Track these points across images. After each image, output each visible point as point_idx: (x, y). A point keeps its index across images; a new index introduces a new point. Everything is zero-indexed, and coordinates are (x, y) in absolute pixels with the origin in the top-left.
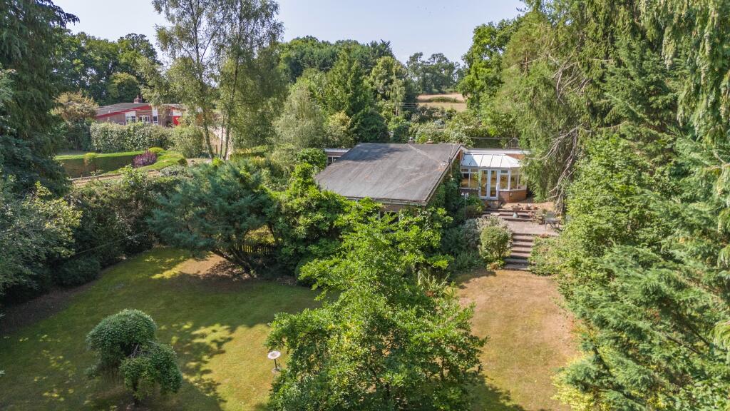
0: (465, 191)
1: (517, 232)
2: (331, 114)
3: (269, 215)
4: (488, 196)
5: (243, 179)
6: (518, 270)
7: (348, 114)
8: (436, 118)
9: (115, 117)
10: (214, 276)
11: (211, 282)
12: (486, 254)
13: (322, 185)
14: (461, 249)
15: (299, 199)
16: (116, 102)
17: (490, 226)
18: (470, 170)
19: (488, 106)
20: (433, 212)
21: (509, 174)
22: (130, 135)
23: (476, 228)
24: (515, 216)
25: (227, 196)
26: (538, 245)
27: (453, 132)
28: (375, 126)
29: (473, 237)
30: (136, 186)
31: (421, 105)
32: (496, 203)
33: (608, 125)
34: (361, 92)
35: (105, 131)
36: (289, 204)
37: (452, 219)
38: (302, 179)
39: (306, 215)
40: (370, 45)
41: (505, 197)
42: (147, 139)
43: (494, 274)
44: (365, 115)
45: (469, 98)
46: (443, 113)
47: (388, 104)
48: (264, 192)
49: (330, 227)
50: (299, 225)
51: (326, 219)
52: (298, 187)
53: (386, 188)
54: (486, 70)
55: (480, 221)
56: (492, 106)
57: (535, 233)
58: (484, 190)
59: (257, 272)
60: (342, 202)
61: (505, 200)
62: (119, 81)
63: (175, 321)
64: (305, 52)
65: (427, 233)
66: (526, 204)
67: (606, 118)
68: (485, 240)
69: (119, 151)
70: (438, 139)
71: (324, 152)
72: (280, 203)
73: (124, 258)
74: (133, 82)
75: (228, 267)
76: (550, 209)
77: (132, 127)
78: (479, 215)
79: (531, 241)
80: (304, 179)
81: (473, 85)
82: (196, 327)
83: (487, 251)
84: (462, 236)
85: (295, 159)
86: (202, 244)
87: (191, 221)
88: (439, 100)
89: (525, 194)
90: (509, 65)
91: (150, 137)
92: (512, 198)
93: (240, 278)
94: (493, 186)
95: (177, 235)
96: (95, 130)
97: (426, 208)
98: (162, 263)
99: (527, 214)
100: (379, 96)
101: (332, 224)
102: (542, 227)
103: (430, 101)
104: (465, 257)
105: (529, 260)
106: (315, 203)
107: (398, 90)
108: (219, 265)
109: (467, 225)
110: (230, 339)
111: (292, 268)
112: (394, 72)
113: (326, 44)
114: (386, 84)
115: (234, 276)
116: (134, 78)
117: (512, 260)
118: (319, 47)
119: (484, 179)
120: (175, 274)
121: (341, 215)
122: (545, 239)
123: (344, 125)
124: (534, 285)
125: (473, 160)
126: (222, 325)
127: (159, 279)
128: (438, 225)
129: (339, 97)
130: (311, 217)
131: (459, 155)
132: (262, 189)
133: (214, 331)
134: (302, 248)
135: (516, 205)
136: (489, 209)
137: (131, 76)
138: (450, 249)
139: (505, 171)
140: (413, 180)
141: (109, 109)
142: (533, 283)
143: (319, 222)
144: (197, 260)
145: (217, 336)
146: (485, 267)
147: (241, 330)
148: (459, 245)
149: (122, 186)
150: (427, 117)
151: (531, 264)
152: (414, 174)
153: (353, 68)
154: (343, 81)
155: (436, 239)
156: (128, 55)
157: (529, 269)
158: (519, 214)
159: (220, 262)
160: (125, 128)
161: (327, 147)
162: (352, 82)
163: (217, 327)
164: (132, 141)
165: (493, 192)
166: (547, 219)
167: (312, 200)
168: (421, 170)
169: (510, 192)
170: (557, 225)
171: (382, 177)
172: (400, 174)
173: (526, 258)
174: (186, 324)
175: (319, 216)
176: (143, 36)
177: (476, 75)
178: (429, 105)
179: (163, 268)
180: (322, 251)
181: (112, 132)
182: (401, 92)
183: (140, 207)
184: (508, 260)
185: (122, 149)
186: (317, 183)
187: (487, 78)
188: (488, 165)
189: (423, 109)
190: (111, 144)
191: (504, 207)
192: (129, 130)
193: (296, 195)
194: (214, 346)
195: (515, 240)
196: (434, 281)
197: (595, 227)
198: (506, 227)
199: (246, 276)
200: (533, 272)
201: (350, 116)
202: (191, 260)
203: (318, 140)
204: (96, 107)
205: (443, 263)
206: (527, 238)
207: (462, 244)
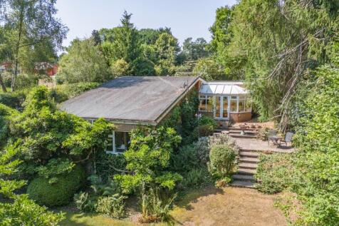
1: (244, 148)
2: (115, 61)
6: (245, 187)
7: (127, 60)
12: (215, 170)
14: (192, 165)
18: (207, 96)
21: (238, 100)
23: (207, 145)
24: (242, 134)
26: (263, 160)
29: (205, 154)
41: (235, 118)
43: (221, 192)
44: (139, 62)
55: (211, 139)
57: (260, 149)
58: (218, 112)
61: (235, 120)
66: (251, 123)
68: (213, 158)
76: (271, 127)
78: (211, 134)
79: (256, 157)
83: (215, 168)
89: (251, 115)
92: (241, 119)
94: (225, 109)
99: (253, 132)
102: (266, 143)
104: (195, 174)
105: (255, 177)
117: (239, 177)
119: (218, 104)
122: (270, 156)
123: (123, 68)
125: (209, 88)
135: (243, 124)
139: (234, 97)
140: (152, 102)
146: (214, 184)
151: (257, 182)
157: (254, 186)
158: (246, 131)
165: (225, 114)
166: (270, 137)
168: (161, 95)
169: (238, 114)
170: (279, 142)
173: (252, 174)
184: (235, 176)
188: (221, 93)
191: (233, 126)
195: (242, 156)
198: (234, 144)
200: (259, 189)
201: (128, 62)
206: (253, 154)
207: (193, 161)
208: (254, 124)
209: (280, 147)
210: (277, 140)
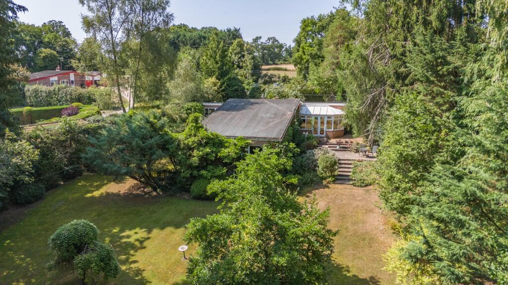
0: (306, 131)
1: (341, 158)
2: (206, 79)
3: (171, 150)
4: (319, 134)
5: (152, 125)
6: (344, 184)
7: (217, 78)
8: (275, 82)
9: (42, 81)
10: (131, 194)
11: (129, 198)
12: (322, 174)
13: (208, 128)
14: (304, 170)
15: (193, 138)
16: (42, 70)
17: (323, 154)
18: (306, 117)
19: (315, 73)
20: (286, 146)
21: (333, 119)
22: (55, 94)
23: (314, 156)
24: (338, 147)
25: (141, 137)
26: (356, 166)
27: (291, 91)
28: (236, 87)
29: (313, 163)
30: (70, 131)
31: (264, 72)
32: (325, 139)
33: (407, 85)
34: (227, 64)
35: (36, 91)
36: (186, 142)
37: (299, 150)
38: (194, 124)
39: (198, 150)
40: (226, 31)
41: (330, 135)
42: (68, 96)
43: (328, 187)
44: (229, 79)
45: (298, 68)
46: (279, 78)
47: (242, 72)
48: (166, 134)
49: (216, 157)
50: (194, 156)
51: (212, 152)
52: (192, 130)
53: (252, 130)
54: (311, 49)
55: (316, 151)
56: (317, 73)
57: (353, 159)
58: (316, 130)
59: (162, 190)
60: (223, 140)
61: (330, 136)
62: (44, 55)
63: (106, 227)
64: (180, 35)
65: (283, 160)
66: (345, 140)
67: (407, 81)
68: (321, 164)
69: (47, 106)
70: (282, 96)
71: (203, 105)
72: (179, 141)
73: (62, 183)
74: (55, 56)
75: (140, 188)
76: (361, 142)
77: (57, 88)
78: (315, 147)
79: (351, 164)
80: (196, 124)
81: (302, 59)
82: (122, 231)
83: (323, 171)
84: (305, 161)
85: (183, 110)
86: (124, 171)
87: (114, 154)
88: (274, 69)
89: (343, 132)
90: (328, 46)
91: (71, 95)
92: (335, 136)
93: (150, 195)
94: (322, 127)
95: (105, 165)
96: (29, 90)
97: (282, 143)
98: (91, 186)
99: (346, 146)
100: (235, 66)
101: (217, 155)
102: (357, 155)
103: (269, 70)
104: (308, 176)
105: (351, 177)
106: (204, 141)
107: (248, 61)
108: (134, 186)
109: (308, 154)
110: (148, 238)
111: (188, 186)
112: (245, 49)
113: (195, 29)
114: (240, 58)
115: (146, 193)
116: (55, 53)
117: (339, 177)
118: (190, 31)
119: (316, 123)
120: (102, 194)
121: (223, 149)
122: (361, 163)
123: (215, 86)
124: (356, 194)
125: (308, 110)
126: (141, 228)
127: (91, 197)
128: (290, 154)
129: (211, 67)
130: (202, 151)
131: (298, 107)
132: (165, 131)
133: (136, 233)
134: (195, 173)
135: (338, 140)
136: (321, 143)
137: (53, 51)
138: (297, 171)
139: (329, 117)
140: (270, 124)
141: (38, 75)
142: (355, 192)
143: (207, 154)
144: (117, 183)
145: (138, 236)
146: (322, 183)
147: (156, 232)
148: (303, 168)
149: (60, 131)
150: (269, 81)
151: (352, 180)
152: (271, 120)
153: (221, 46)
154: (214, 55)
155: (289, 164)
156: (51, 36)
157: (351, 183)
158: (341, 146)
159: (134, 184)
160: (52, 88)
161: (204, 101)
162: (220, 56)
163: (137, 230)
164: (57, 98)
165: (322, 131)
166: (360, 149)
167: (202, 138)
168: (275, 117)
169: (333, 131)
170: (367, 153)
171: (249, 122)
172: (261, 120)
173: (349, 176)
174: (114, 229)
175: (208, 150)
176: (61, 22)
177: (304, 52)
178: (270, 73)
179: (93, 189)
180: (210, 174)
181: (41, 91)
182: (250, 64)
183: (74, 146)
184: (337, 177)
185: (50, 104)
186: (205, 126)
187: (311, 54)
188: (318, 114)
189: (266, 75)
190: (41, 101)
191: (330, 141)
192: (54, 90)
193: (190, 135)
194: (137, 243)
195: (340, 164)
196: (289, 193)
197: (404, 154)
198: (334, 155)
199: (155, 193)
200: (354, 185)
201: (219, 80)
202: (112, 183)
203: (198, 97)
204: (28, 74)
205: (294, 180)
206: (348, 162)
207: (305, 167)
208: (347, 140)
209: (368, 157)
210: (366, 152)
